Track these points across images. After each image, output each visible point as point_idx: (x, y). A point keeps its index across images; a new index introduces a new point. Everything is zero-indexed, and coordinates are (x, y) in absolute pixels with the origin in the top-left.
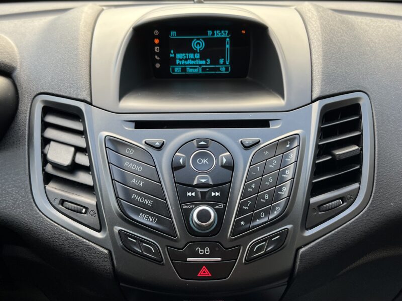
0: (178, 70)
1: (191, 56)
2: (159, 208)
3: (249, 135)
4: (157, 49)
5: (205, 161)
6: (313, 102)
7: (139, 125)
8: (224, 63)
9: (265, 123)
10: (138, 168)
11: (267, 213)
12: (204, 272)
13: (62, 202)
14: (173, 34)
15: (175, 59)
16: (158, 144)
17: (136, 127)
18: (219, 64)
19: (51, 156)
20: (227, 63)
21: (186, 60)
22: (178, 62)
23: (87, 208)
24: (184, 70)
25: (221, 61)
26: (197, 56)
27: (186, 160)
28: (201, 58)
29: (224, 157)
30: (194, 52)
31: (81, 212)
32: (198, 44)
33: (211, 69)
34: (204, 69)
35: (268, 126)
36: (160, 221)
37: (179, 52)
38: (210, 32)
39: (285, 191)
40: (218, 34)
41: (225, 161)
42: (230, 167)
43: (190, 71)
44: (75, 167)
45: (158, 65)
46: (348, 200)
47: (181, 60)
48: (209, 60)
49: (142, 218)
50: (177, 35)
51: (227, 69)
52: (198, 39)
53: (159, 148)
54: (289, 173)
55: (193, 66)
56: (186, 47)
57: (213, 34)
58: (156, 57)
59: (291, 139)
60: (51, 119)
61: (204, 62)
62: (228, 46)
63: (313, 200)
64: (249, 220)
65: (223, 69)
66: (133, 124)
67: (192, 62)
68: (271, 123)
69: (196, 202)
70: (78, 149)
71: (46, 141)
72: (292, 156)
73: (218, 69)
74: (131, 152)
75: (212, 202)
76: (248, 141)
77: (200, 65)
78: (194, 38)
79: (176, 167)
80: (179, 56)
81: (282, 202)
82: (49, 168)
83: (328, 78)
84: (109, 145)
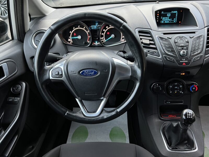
0: (162, 22)
1: (167, 18)
3: (191, 35)
5: (182, 41)
6: (205, 27)
7: (164, 34)
8: (175, 20)
9: (194, 33)
10: (167, 43)
11: (197, 51)
13: (149, 51)
18: (174, 20)
20: (176, 20)
21: (165, 19)
22: (163, 20)
23: (155, 52)
25: (174, 19)
26: (168, 18)
27: (178, 41)
28: (169, 19)
30: (168, 17)
32: (169, 15)
33: (171, 21)
34: (170, 22)
37: (163, 17)
39: (201, 47)
42: (188, 42)
44: (150, 44)
47: (164, 19)
48: (171, 19)
51: (176, 21)
54: (201, 43)
55: (167, 21)
56: (165, 16)
57: (173, 12)
59: (201, 36)
60: (141, 34)
61: (170, 20)
63: (207, 49)
64: (193, 53)
65: (175, 21)
67: (167, 20)
68: (196, 32)
70: (150, 40)
71: (141, 39)
73: (173, 21)
74: (164, 40)
75: (185, 49)
77: (169, 20)
79: (176, 43)
80: (163, 18)
82: (143, 45)
84: (159, 38)
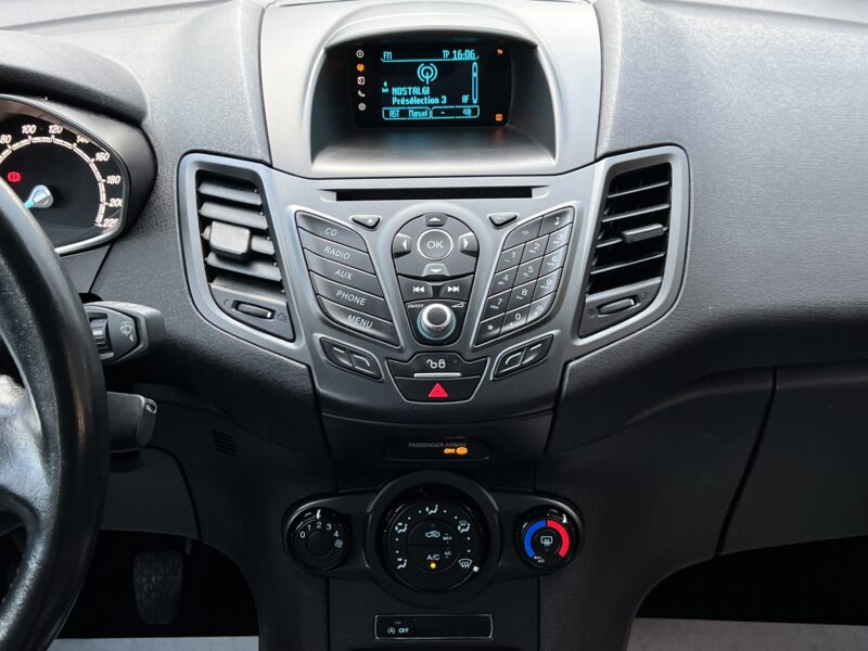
0: (394, 114)
1: (416, 90)
2: (374, 309)
3: (502, 208)
4: (361, 80)
5: (438, 244)
6: (596, 161)
7: (343, 195)
8: (470, 102)
9: (525, 192)
10: (345, 255)
11: (525, 313)
12: (437, 391)
13: (237, 304)
14: (387, 56)
15: (390, 95)
16: (371, 222)
17: (339, 199)
18: (461, 104)
19: (215, 242)
20: (475, 102)
21: (408, 97)
22: (395, 100)
23: (273, 312)
24: (404, 113)
25: (465, 99)
26: (426, 91)
27: (412, 244)
28: (432, 95)
29: (466, 240)
30: (421, 84)
31: (264, 317)
32: (427, 72)
33: (449, 112)
34: (436, 113)
35: (530, 196)
36: (376, 326)
37: (397, 86)
38: (446, 53)
39: (550, 284)
40: (459, 56)
41: (466, 244)
42: (474, 253)
43: (414, 115)
44: (252, 257)
45: (362, 107)
46: (643, 300)
47: (399, 97)
48: (444, 98)
49: (351, 322)
50: (393, 58)
51: (474, 111)
52: (427, 64)
53: (372, 228)
54: (556, 260)
55: (419, 108)
56: (408, 77)
57: (451, 56)
58: (360, 93)
59: (561, 214)
60: (208, 190)
61: (437, 101)
62: (475, 75)
63: (590, 299)
64: (499, 323)
65: (468, 112)
66: (334, 195)
67: (419, 101)
68: (534, 191)
69: (426, 299)
70: (255, 232)
71: (205, 222)
72: (562, 237)
73: (460, 112)
74: (333, 233)
75: (449, 300)
76: (500, 217)
77: (431, 106)
78: (420, 63)
79: (397, 254)
80: (396, 91)
81: (546, 300)
82: (212, 260)
83: (622, 125)
84: (301, 223)
